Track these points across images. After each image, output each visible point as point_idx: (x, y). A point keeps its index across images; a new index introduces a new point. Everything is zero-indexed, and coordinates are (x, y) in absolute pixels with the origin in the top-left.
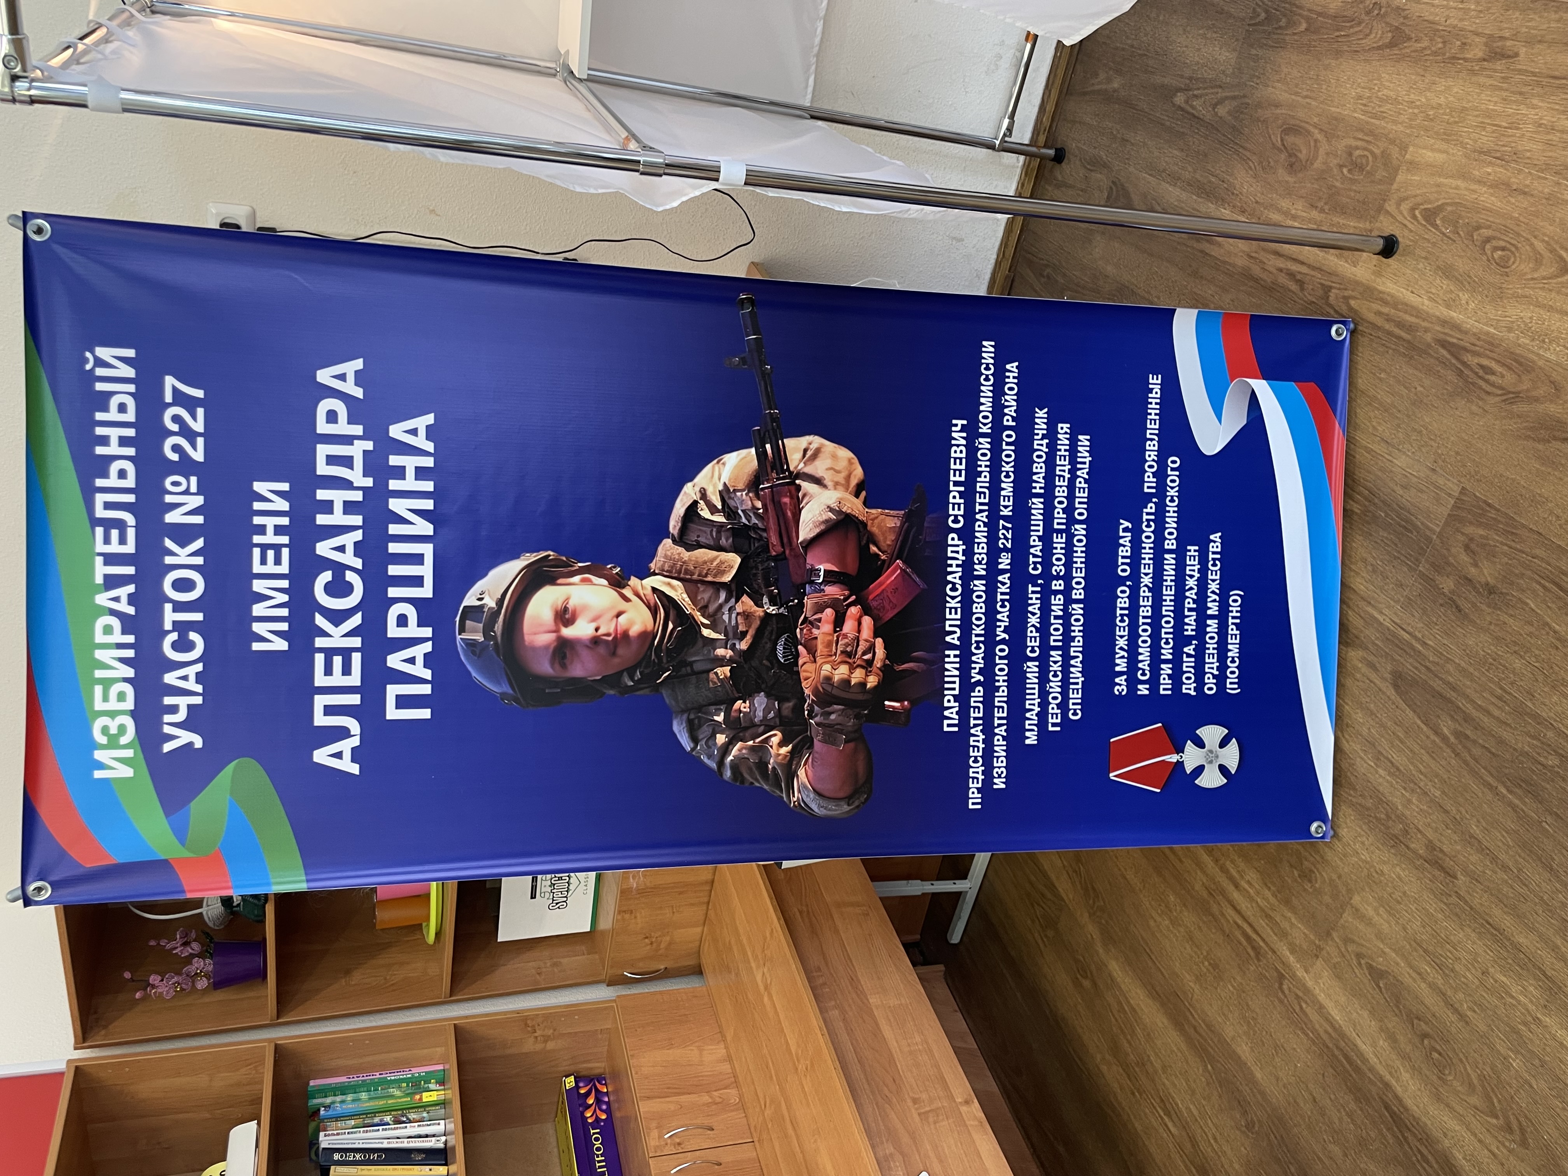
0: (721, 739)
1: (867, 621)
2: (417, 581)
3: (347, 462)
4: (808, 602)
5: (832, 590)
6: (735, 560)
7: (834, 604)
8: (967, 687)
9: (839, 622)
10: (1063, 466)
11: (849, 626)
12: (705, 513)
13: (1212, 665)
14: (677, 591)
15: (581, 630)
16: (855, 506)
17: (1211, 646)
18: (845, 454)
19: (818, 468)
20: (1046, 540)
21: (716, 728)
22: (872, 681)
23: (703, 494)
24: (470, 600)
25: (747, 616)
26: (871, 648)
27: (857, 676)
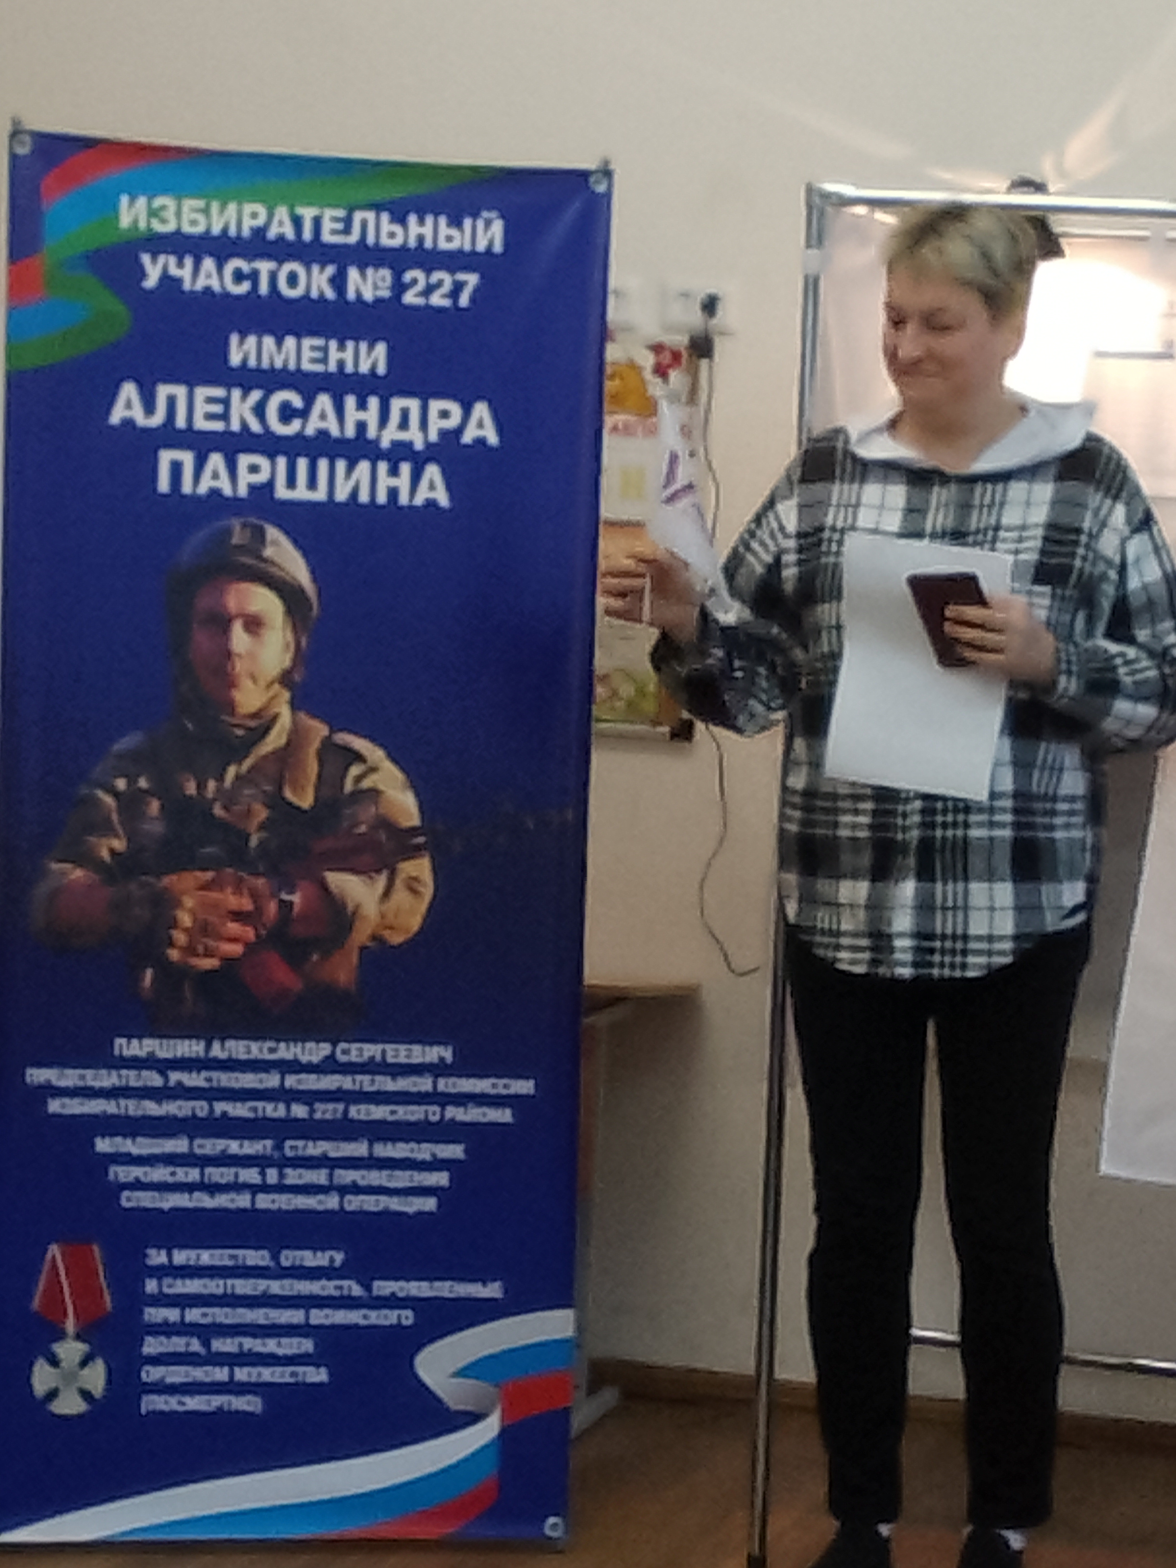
0: (121, 784)
1: (236, 949)
2: (291, 482)
3: (404, 424)
4: (260, 882)
5: (272, 908)
6: (306, 801)
7: (259, 910)
8: (164, 1066)
9: (238, 916)
10: (402, 1179)
11: (233, 928)
12: (355, 770)
13: (176, 1374)
14: (275, 739)
15: (239, 639)
16: (361, 935)
18: (415, 923)
19: (401, 895)
20: (323, 1162)
21: (132, 781)
22: (174, 954)
23: (373, 770)
24: (272, 533)
25: (249, 813)
26: (209, 953)
27: (180, 937)
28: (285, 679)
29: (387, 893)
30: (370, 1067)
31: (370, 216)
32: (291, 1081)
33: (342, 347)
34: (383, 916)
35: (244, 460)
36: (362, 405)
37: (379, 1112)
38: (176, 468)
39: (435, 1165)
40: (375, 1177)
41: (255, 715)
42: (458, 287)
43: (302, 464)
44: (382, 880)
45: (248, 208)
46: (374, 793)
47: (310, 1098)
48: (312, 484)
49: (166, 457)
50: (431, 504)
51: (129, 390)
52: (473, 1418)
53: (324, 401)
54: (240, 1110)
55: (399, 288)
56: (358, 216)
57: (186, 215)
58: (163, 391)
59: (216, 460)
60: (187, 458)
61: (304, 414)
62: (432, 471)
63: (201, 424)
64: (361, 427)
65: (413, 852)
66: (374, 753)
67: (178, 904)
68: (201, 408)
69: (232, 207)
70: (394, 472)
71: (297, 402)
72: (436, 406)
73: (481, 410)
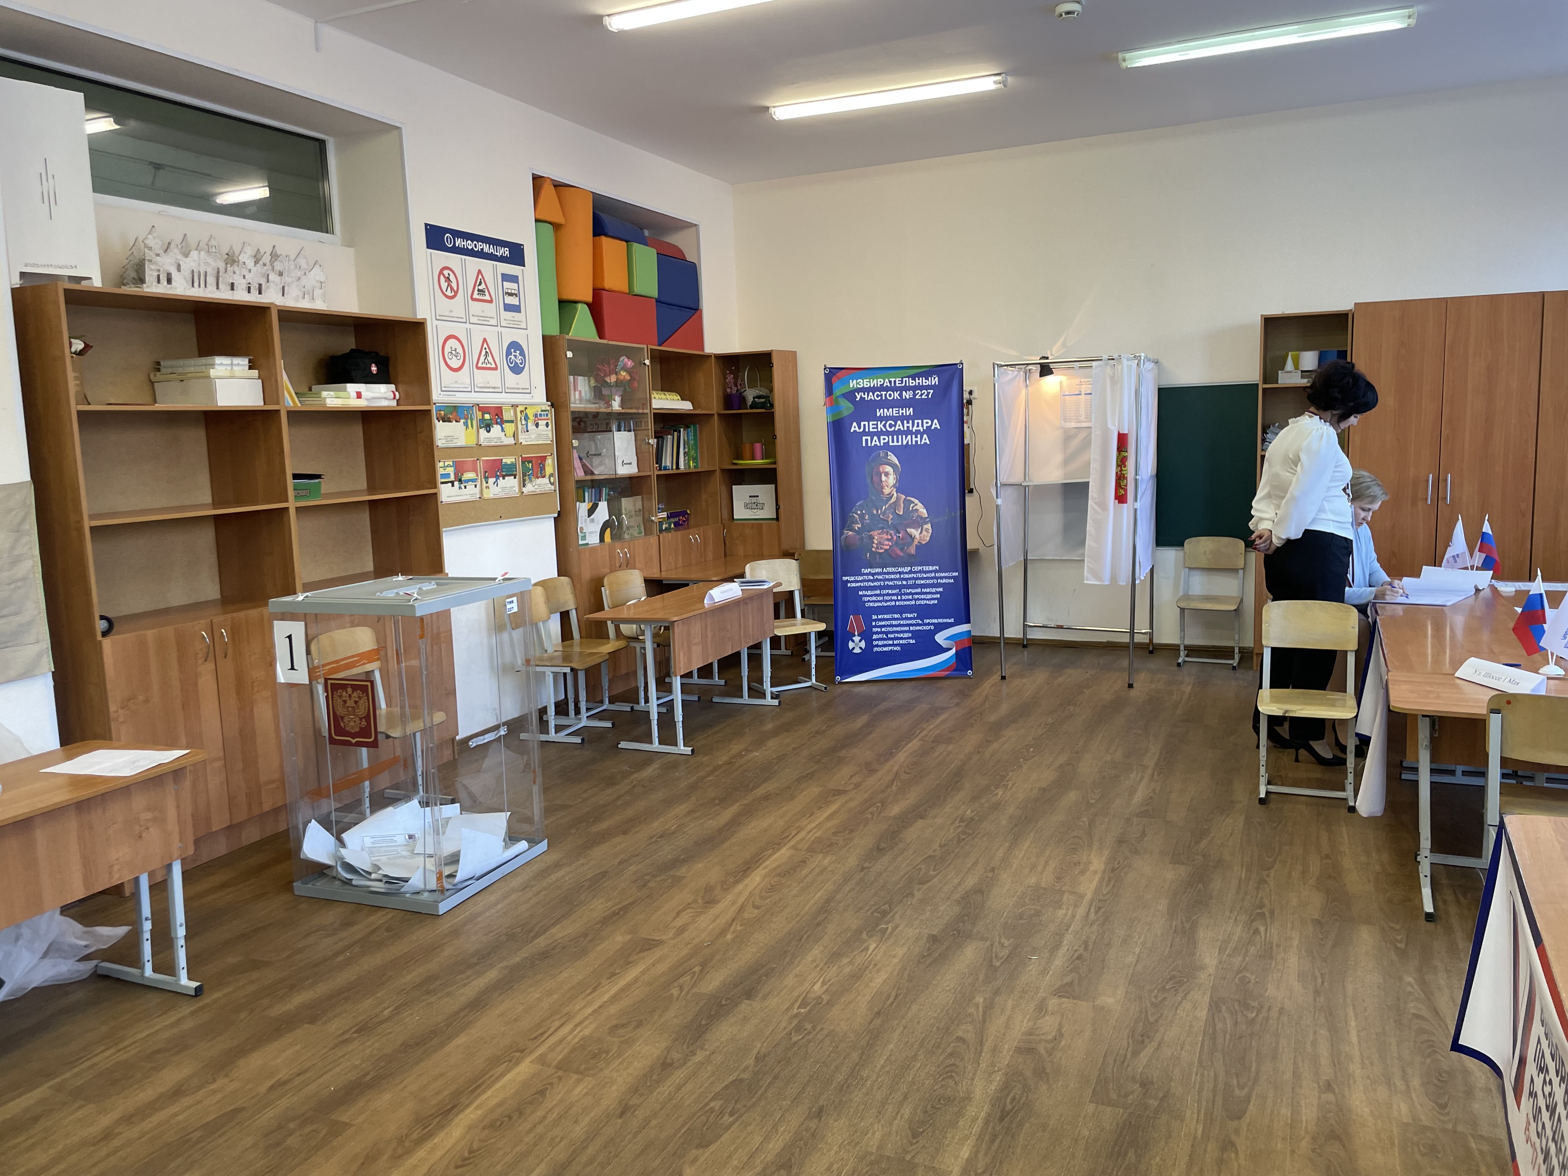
0: (859, 512)
1: (888, 547)
2: (893, 442)
3: (918, 426)
4: (892, 532)
5: (895, 537)
6: (901, 513)
7: (892, 538)
8: (873, 575)
9: (888, 540)
10: (929, 596)
11: (886, 543)
12: (912, 505)
13: (880, 643)
14: (893, 500)
15: (884, 478)
16: (916, 542)
17: (885, 642)
18: (928, 539)
19: (924, 533)
20: (911, 594)
21: (862, 511)
22: (874, 549)
23: (916, 505)
24: (889, 453)
25: (889, 517)
26: (881, 548)
27: (875, 546)
28: (894, 486)
29: (921, 533)
30: (920, 572)
31: (907, 379)
32: (902, 576)
33: (902, 410)
34: (920, 537)
35: (882, 437)
36: (908, 423)
37: (922, 582)
38: (867, 440)
39: (937, 593)
40: (922, 597)
41: (889, 494)
42: (928, 393)
43: (895, 437)
44: (920, 530)
45: (879, 380)
46: (917, 510)
47: (906, 579)
48: (898, 442)
49: (864, 438)
50: (925, 443)
51: (855, 424)
52: (950, 649)
53: (899, 422)
54: (891, 583)
55: (915, 395)
56: (904, 379)
57: (865, 383)
58: (862, 423)
59: (875, 438)
60: (869, 438)
61: (895, 426)
62: (925, 436)
63: (871, 430)
64: (908, 427)
65: (926, 523)
66: (917, 501)
67: (874, 538)
68: (871, 426)
69: (875, 380)
70: (916, 437)
71: (893, 423)
72: (925, 421)
73: (936, 421)
